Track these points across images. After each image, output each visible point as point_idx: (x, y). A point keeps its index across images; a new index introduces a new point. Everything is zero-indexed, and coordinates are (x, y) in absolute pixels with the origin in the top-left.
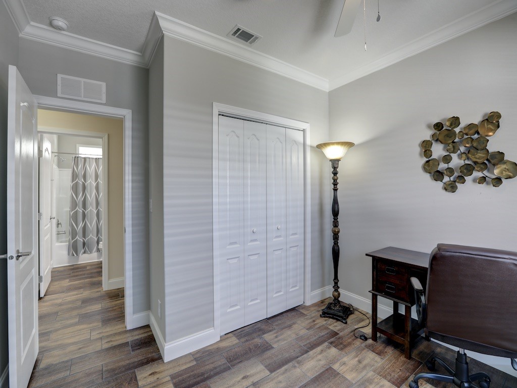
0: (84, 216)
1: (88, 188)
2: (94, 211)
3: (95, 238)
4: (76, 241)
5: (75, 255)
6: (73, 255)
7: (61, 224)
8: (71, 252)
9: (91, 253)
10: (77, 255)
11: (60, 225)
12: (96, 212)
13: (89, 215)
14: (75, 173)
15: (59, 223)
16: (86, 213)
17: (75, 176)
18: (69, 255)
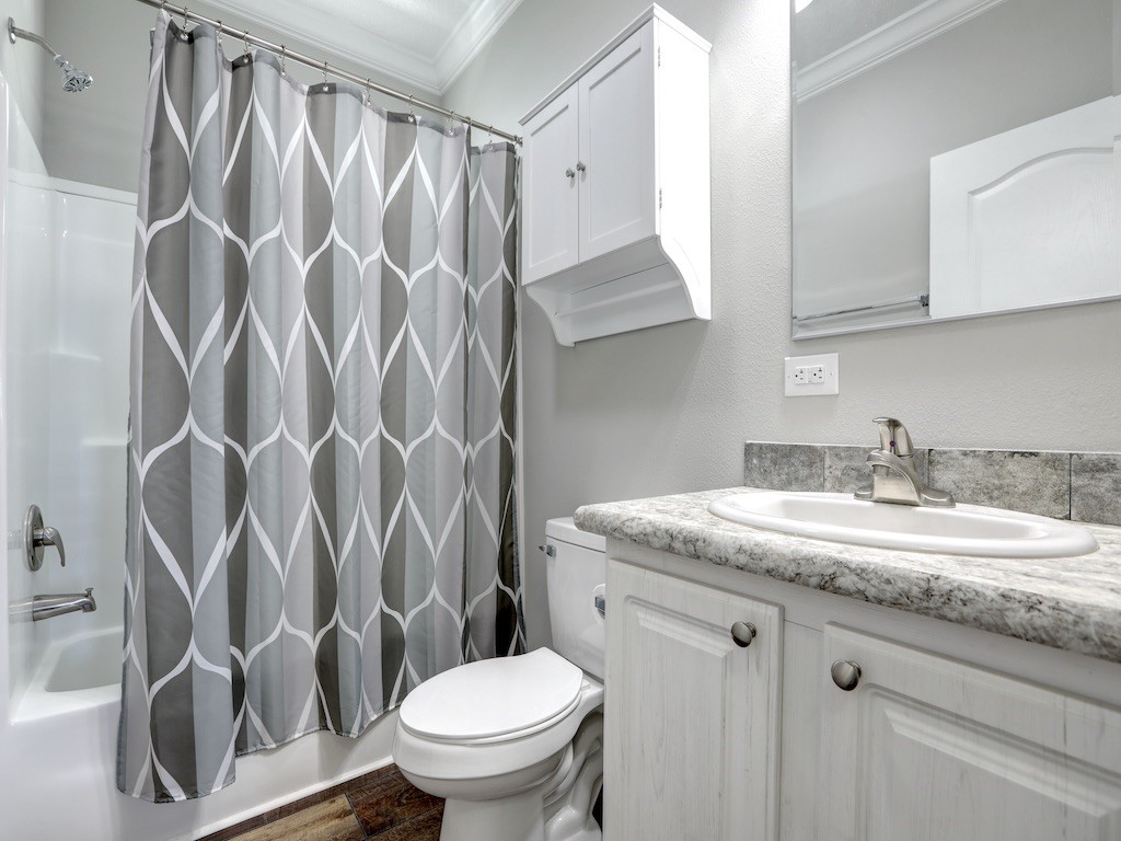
0: (237, 484)
1: (264, 283)
2: (302, 448)
3: (306, 637)
4: (184, 685)
5: (178, 794)
6: (162, 796)
7: (56, 541)
8: (145, 770)
9: (282, 742)
10: (191, 789)
11: (50, 553)
12: (309, 459)
13: (270, 477)
14: (168, 150)
15: (47, 533)
16: (248, 464)
17: (169, 175)
18: (122, 786)
